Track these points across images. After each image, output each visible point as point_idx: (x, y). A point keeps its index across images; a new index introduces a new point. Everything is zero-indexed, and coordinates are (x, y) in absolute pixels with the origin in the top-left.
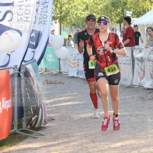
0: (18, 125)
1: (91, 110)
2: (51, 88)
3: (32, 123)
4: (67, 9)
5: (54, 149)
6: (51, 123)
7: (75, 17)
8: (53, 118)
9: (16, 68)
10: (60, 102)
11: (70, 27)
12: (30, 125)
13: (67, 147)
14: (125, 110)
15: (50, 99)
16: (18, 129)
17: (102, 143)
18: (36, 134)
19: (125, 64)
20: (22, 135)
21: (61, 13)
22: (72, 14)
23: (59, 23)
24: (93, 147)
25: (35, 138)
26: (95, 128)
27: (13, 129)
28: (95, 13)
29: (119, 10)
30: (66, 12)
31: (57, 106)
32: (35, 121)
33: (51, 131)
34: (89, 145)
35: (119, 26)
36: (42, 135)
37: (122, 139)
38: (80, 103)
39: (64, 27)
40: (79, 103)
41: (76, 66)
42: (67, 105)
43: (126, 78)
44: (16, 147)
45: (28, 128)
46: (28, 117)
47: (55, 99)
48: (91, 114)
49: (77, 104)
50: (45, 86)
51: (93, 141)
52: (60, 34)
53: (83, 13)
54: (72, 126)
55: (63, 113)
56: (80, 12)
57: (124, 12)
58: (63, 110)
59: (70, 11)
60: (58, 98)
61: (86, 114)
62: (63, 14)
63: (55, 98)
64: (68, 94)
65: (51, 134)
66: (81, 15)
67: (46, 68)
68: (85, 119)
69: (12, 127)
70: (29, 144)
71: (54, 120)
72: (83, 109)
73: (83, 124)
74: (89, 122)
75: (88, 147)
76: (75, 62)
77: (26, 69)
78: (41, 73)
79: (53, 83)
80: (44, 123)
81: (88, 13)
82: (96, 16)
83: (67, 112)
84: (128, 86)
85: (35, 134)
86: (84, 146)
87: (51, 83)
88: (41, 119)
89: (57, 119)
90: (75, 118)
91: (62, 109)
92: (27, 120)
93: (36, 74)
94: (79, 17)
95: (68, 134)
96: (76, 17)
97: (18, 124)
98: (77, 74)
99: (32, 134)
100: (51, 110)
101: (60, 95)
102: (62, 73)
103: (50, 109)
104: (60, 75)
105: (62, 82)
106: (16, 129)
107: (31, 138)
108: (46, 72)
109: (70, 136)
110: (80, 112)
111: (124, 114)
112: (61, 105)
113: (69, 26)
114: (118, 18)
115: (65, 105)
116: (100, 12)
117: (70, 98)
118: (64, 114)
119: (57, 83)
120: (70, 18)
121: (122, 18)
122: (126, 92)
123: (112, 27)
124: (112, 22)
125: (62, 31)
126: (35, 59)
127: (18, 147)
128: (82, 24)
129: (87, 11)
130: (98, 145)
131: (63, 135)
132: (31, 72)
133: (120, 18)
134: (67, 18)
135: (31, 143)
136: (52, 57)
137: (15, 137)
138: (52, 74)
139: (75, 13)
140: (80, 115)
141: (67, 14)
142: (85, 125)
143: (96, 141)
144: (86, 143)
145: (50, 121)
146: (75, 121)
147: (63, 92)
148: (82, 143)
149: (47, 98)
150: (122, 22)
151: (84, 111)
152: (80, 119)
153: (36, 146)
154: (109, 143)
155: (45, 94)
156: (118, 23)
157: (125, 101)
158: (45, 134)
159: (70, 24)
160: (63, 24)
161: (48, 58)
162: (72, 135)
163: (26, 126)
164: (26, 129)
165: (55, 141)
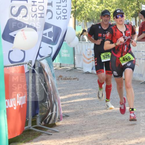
0: (32, 121)
2: (65, 84)
4: (81, 3)
6: (66, 120)
7: (89, 11)
8: (67, 114)
9: (30, 63)
10: (74, 98)
11: (85, 21)
12: (44, 122)
13: (81, 144)
14: (141, 106)
15: (64, 95)
16: (32, 126)
17: (116, 140)
18: (50, 131)
19: (140, 59)
20: (36, 131)
21: (75, 7)
22: (87, 8)
23: (74, 18)
24: (108, 144)
25: (49, 135)
27: (28, 125)
28: (110, 7)
29: (134, 4)
30: (80, 6)
31: (72, 103)
32: (49, 118)
33: (65, 128)
34: (104, 142)
35: (135, 21)
37: (137, 136)
38: (95, 99)
39: (78, 21)
40: (93, 99)
41: (90, 62)
42: (82, 101)
44: (30, 144)
45: (42, 124)
46: (43, 113)
47: (70, 96)
49: (91, 100)
50: (59, 81)
51: (108, 138)
52: (75, 29)
53: (98, 7)
54: (86, 123)
55: (77, 110)
56: (94, 6)
57: (139, 5)
58: (77, 107)
59: (85, 5)
60: (72, 94)
61: (101, 111)
62: (77, 8)
63: (69, 94)
64: (82, 90)
65: (65, 131)
66: (95, 9)
67: (61, 64)
68: (100, 116)
69: (26, 123)
70: (43, 140)
71: (68, 116)
72: (98, 105)
74: (104, 119)
76: (90, 57)
77: (41, 65)
78: (55, 69)
79: (68, 79)
80: (58, 119)
81: (103, 7)
82: (111, 10)
83: (81, 109)
84: (144, 81)
85: (49, 131)
86: (98, 143)
87: (65, 79)
88: (55, 116)
89: (71, 116)
90: (90, 114)
91: (77, 105)
92: (41, 116)
93: (51, 69)
94: (94, 11)
95: (82, 130)
96: (91, 11)
98: (92, 69)
99: (46, 131)
100: (66, 106)
101: (74, 91)
102: (76, 69)
103: (64, 105)
104: (75, 71)
105: (77, 78)
106: (30, 125)
107: (45, 135)
108: (61, 68)
109: (84, 133)
110: (95, 108)
111: (139, 110)
112: (75, 101)
113: (83, 21)
114: (134, 12)
115: (80, 101)
116: (115, 6)
117: (84, 94)
119: (71, 79)
120: (85, 13)
121: (138, 12)
122: (141, 88)
123: (128, 22)
124: (127, 16)
125: (76, 26)
127: (32, 144)
128: (97, 18)
129: (101, 4)
130: (113, 142)
131: (77, 132)
132: (46, 67)
133: (135, 12)
134: (82, 12)
135: (45, 139)
136: (67, 52)
137: (29, 134)
138: (67, 69)
139: (90, 7)
140: (95, 111)
141: (81, 8)
142: (100, 122)
143: (111, 138)
144: (101, 140)
145: (64, 118)
146: (90, 117)
147: (77, 88)
148: (96, 140)
149: (61, 94)
150: (137, 16)
151: (98, 107)
152: (94, 116)
153: (51, 143)
154: (123, 140)
155: (59, 90)
156: (134, 18)
157: (140, 97)
158: (59, 131)
159: (84, 19)
160: (77, 18)
161: (63, 54)
162: (86, 131)
163: (40, 123)
164: (40, 126)
165: (69, 138)
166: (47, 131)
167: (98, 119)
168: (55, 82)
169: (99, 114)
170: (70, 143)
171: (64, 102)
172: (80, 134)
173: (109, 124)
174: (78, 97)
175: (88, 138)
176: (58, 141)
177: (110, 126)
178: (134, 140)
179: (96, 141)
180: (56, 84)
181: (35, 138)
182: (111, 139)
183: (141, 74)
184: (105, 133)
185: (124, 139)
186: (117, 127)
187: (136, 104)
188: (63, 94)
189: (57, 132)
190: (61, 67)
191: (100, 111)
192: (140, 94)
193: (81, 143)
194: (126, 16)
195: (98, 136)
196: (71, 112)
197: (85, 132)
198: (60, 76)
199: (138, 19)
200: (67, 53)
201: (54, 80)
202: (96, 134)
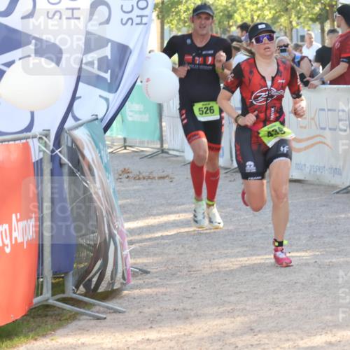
0: (52, 284)
1: (245, 249)
2: (139, 191)
3: (90, 281)
5: (148, 347)
6: (140, 281)
8: (145, 268)
9: (46, 137)
12: (84, 286)
13: (184, 342)
14: (337, 250)
15: (136, 218)
16: (53, 295)
17: (275, 335)
18: (102, 309)
19: (335, 130)
20: (63, 309)
23: (159, 21)
24: (252, 345)
25: (99, 318)
26: (256, 296)
27: (41, 294)
31: (156, 238)
32: (98, 275)
33: (139, 303)
34: (241, 340)
35: (320, 31)
36: (116, 311)
37: (329, 326)
39: (171, 30)
43: (338, 167)
44: (48, 340)
45: (78, 292)
46: (81, 263)
47: (151, 220)
48: (246, 259)
50: (121, 184)
51: (252, 330)
54: (194, 291)
55: (170, 257)
58: (170, 249)
60: (157, 217)
61: (233, 260)
63: (149, 215)
64: (182, 207)
65: (140, 310)
67: (125, 140)
68: (231, 273)
69: (39, 290)
71: (147, 272)
72: (224, 245)
73: (223, 284)
74: (240, 280)
75: (240, 346)
77: (73, 141)
78: (112, 152)
79: (144, 178)
80: (122, 281)
83: (181, 254)
84: (344, 187)
85: (97, 308)
86: (228, 342)
87: (137, 178)
88: (112, 272)
89: (155, 270)
90: (204, 268)
92: (77, 272)
93: (100, 152)
95: (184, 309)
97: (54, 281)
99: (89, 309)
100: (140, 246)
101: (161, 208)
102: (167, 153)
103: (137, 245)
104: (162, 157)
105: (167, 176)
106: (47, 293)
107: (87, 319)
108: (125, 149)
109: (191, 316)
110: (216, 253)
111: (334, 260)
112: (165, 233)
114: (317, 9)
118: (173, 259)
119: (154, 178)
121: (328, 8)
122: (338, 202)
123: (301, 33)
124: (299, 18)
126: (97, 115)
127: (54, 342)
128: (220, 23)
130: (267, 341)
131: (172, 313)
132: (86, 148)
133: (320, 9)
136: (142, 110)
137: (46, 316)
138: (142, 153)
140: (216, 261)
142: (231, 289)
143: (259, 329)
144: (234, 335)
145: (137, 276)
146: (204, 276)
147: (169, 201)
148: (222, 334)
149: (128, 216)
150: (327, 18)
151: (226, 252)
152: (216, 272)
153: (103, 339)
154: (294, 336)
155: (122, 207)
156: (317, 23)
157: (336, 227)
158: (124, 310)
159: (186, 24)
160: (168, 23)
161: (131, 114)
162: (195, 311)
163: (74, 288)
164: (75, 296)
165: (151, 327)
166: (94, 309)
167: (224, 282)
168: (111, 184)
169: (227, 269)
170: (153, 340)
171: (137, 237)
172: (178, 318)
173: (256, 294)
174: (172, 223)
175: (200, 329)
176: (122, 335)
177: (257, 298)
178: (321, 335)
179: (221, 337)
180: (114, 189)
181: (61, 326)
182: (260, 331)
183: (336, 169)
184: (245, 315)
185: (296, 333)
186: (277, 301)
187: (324, 243)
188: (132, 215)
189: (120, 312)
190: (125, 147)
191: (231, 262)
192: (336, 219)
193: (182, 340)
194: (296, 19)
195: (227, 324)
196: (155, 261)
197: (192, 314)
198: (125, 171)
199: (328, 27)
200: (140, 113)
201: (108, 181)
202: (220, 318)
